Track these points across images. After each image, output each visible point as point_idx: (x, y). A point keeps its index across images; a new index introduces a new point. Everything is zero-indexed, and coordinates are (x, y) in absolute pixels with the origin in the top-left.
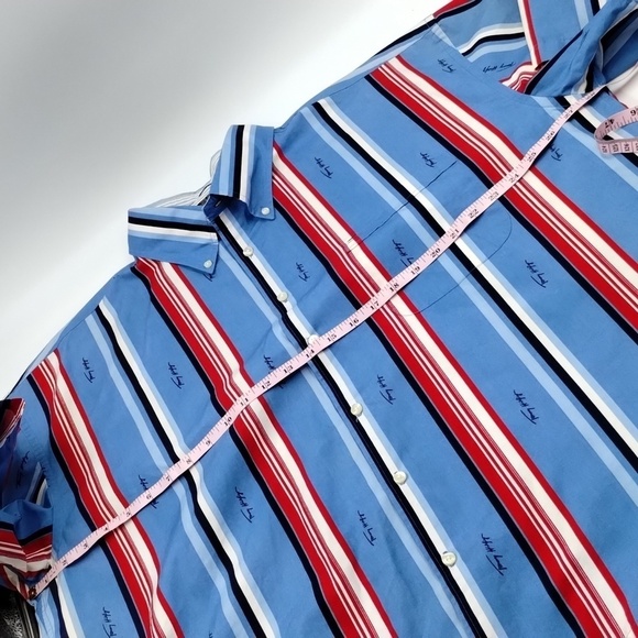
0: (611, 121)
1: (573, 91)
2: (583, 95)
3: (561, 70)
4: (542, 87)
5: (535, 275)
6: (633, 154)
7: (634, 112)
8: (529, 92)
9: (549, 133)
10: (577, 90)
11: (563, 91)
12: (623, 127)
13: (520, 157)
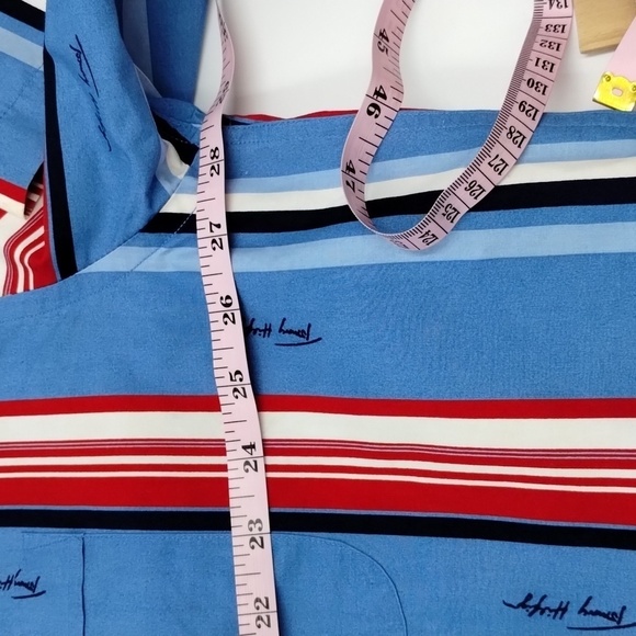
0: (350, 169)
1: (167, 186)
2: (194, 173)
3: (92, 169)
4: (89, 235)
5: (572, 617)
6: (498, 190)
7: (373, 110)
8: (68, 267)
9: (215, 308)
10: (170, 177)
11: (151, 203)
12: (376, 158)
13: (211, 404)
